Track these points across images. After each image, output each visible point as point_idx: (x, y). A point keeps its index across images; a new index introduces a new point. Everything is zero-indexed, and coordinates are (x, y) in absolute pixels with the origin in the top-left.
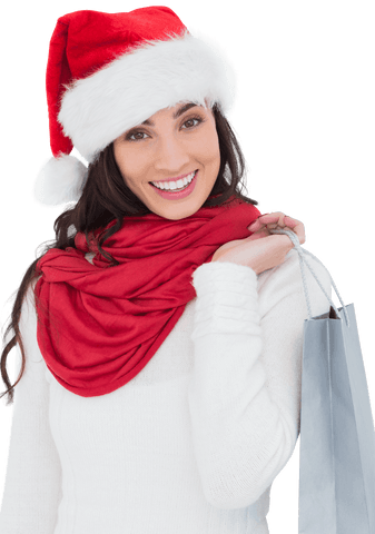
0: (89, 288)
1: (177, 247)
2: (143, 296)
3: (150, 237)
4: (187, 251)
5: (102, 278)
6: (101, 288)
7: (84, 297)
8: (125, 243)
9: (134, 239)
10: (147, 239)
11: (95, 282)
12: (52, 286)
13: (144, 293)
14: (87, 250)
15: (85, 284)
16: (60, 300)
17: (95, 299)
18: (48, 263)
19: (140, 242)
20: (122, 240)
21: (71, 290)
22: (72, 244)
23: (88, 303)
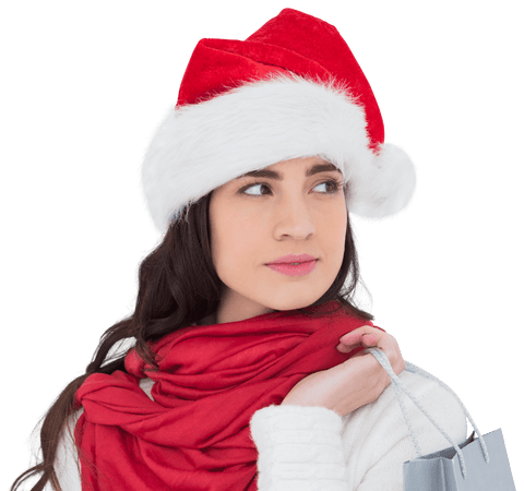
0: (148, 435)
1: (262, 375)
2: (219, 444)
3: (227, 361)
4: (276, 381)
5: (166, 423)
6: (163, 435)
7: (143, 446)
8: (194, 368)
9: (207, 363)
10: (223, 363)
11: (155, 428)
12: (97, 428)
13: (221, 440)
14: (141, 375)
15: (143, 431)
16: (111, 450)
17: (158, 449)
18: (91, 397)
19: (215, 367)
20: (189, 365)
21: (125, 437)
22: (121, 366)
23: (149, 454)
